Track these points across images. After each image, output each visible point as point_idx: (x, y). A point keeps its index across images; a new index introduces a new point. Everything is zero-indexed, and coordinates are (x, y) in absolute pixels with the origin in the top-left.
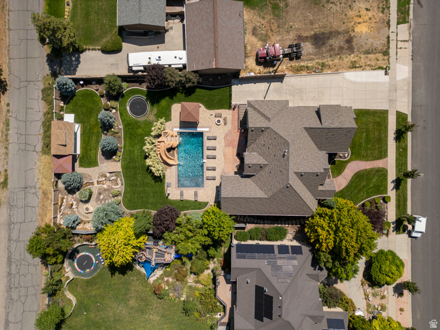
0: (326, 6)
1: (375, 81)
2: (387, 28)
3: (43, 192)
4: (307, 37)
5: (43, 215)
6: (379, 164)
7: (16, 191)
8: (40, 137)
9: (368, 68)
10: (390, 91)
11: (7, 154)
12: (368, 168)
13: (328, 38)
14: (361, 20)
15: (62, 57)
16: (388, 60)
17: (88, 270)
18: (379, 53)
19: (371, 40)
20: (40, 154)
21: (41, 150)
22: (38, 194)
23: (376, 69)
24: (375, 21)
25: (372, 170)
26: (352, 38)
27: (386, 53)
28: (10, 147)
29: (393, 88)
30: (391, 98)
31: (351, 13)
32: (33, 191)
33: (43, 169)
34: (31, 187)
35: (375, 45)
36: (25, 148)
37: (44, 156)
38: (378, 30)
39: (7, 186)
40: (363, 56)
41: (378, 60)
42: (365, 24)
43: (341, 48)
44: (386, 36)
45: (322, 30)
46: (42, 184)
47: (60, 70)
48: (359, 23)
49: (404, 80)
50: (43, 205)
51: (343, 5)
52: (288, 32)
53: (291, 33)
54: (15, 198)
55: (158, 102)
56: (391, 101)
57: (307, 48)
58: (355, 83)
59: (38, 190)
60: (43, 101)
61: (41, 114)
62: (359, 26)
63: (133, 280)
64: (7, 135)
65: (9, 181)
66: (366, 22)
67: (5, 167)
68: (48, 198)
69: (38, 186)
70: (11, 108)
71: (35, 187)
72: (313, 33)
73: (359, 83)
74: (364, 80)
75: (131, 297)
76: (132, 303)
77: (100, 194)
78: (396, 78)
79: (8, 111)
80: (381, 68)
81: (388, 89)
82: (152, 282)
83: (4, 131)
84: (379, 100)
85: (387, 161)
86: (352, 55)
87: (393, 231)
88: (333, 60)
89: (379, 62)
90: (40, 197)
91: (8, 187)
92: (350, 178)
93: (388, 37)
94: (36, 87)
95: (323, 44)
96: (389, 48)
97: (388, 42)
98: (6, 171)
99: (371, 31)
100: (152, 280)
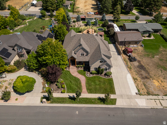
0: (159, 69)
1: (131, 88)
2: (163, 94)
4: (141, 64)
6: (84, 89)
9: (136, 85)
10: (127, 95)
12: (82, 84)
13: (144, 70)
14: (160, 82)
16: (145, 95)
18: (147, 90)
19: (152, 87)
23: (137, 88)
24: (164, 89)
25: (81, 86)
26: (149, 79)
27: (148, 94)
29: (130, 97)
30: (123, 96)
31: (162, 79)
35: (150, 88)
38: (160, 90)
40: (142, 83)
41: (143, 89)
42: (159, 84)
43: (142, 75)
44: (158, 94)
45: (146, 68)
48: (158, 82)
49: (137, 103)
51: (163, 76)
52: (140, 58)
53: (140, 59)
56: (121, 96)
57: (136, 64)
58: (126, 78)
62: (157, 81)
66: (161, 85)
72: (144, 65)
73: (126, 80)
74: (129, 82)
78: (136, 98)
80: (139, 91)
81: (128, 94)
84: (120, 89)
85: (86, 93)
86: (140, 79)
87: (44, 95)
88: (134, 72)
89: (142, 90)
92: (77, 77)
93: (159, 95)
95: (140, 69)
96: (153, 95)
97: (156, 95)
99: (157, 87)
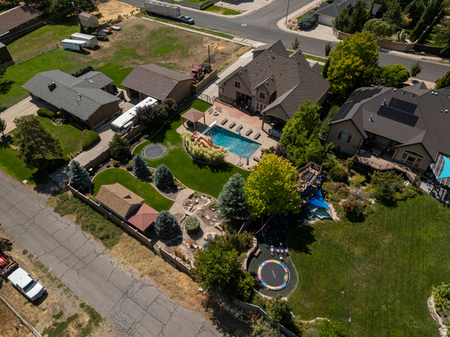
0: (193, 54)
2: (230, 42)
3: (151, 274)
5: (177, 294)
6: (311, 65)
7: (117, 309)
8: (92, 240)
11: (67, 290)
13: (213, 58)
14: (215, 47)
15: (52, 179)
17: (286, 277)
19: (231, 48)
20: (108, 251)
21: (104, 248)
22: (146, 282)
23: (249, 50)
24: (221, 44)
26: (222, 52)
27: (244, 46)
28: (64, 280)
32: (137, 286)
33: (125, 258)
34: (132, 286)
35: (235, 48)
36: (84, 264)
37: (114, 248)
38: (228, 44)
39: (100, 316)
40: (237, 52)
41: (244, 49)
43: (224, 57)
44: (234, 44)
45: (205, 59)
46: (140, 270)
47: (59, 187)
50: (165, 285)
54: (125, 316)
55: (164, 138)
59: (143, 279)
60: (64, 216)
61: (73, 225)
62: (218, 48)
63: (326, 235)
64: (49, 275)
65: (97, 310)
67: (78, 303)
68: (162, 273)
69: (137, 277)
70: (30, 251)
71: (136, 281)
72: (203, 61)
75: (349, 249)
76: (358, 251)
77: (203, 217)
79: (30, 256)
82: (338, 219)
83: (42, 274)
85: (313, 63)
86: (232, 55)
88: (227, 61)
90: (152, 282)
91: (103, 316)
93: (236, 43)
94: (45, 215)
95: (214, 61)
96: (241, 45)
98: (82, 305)
99: (225, 46)
100: (335, 216)
